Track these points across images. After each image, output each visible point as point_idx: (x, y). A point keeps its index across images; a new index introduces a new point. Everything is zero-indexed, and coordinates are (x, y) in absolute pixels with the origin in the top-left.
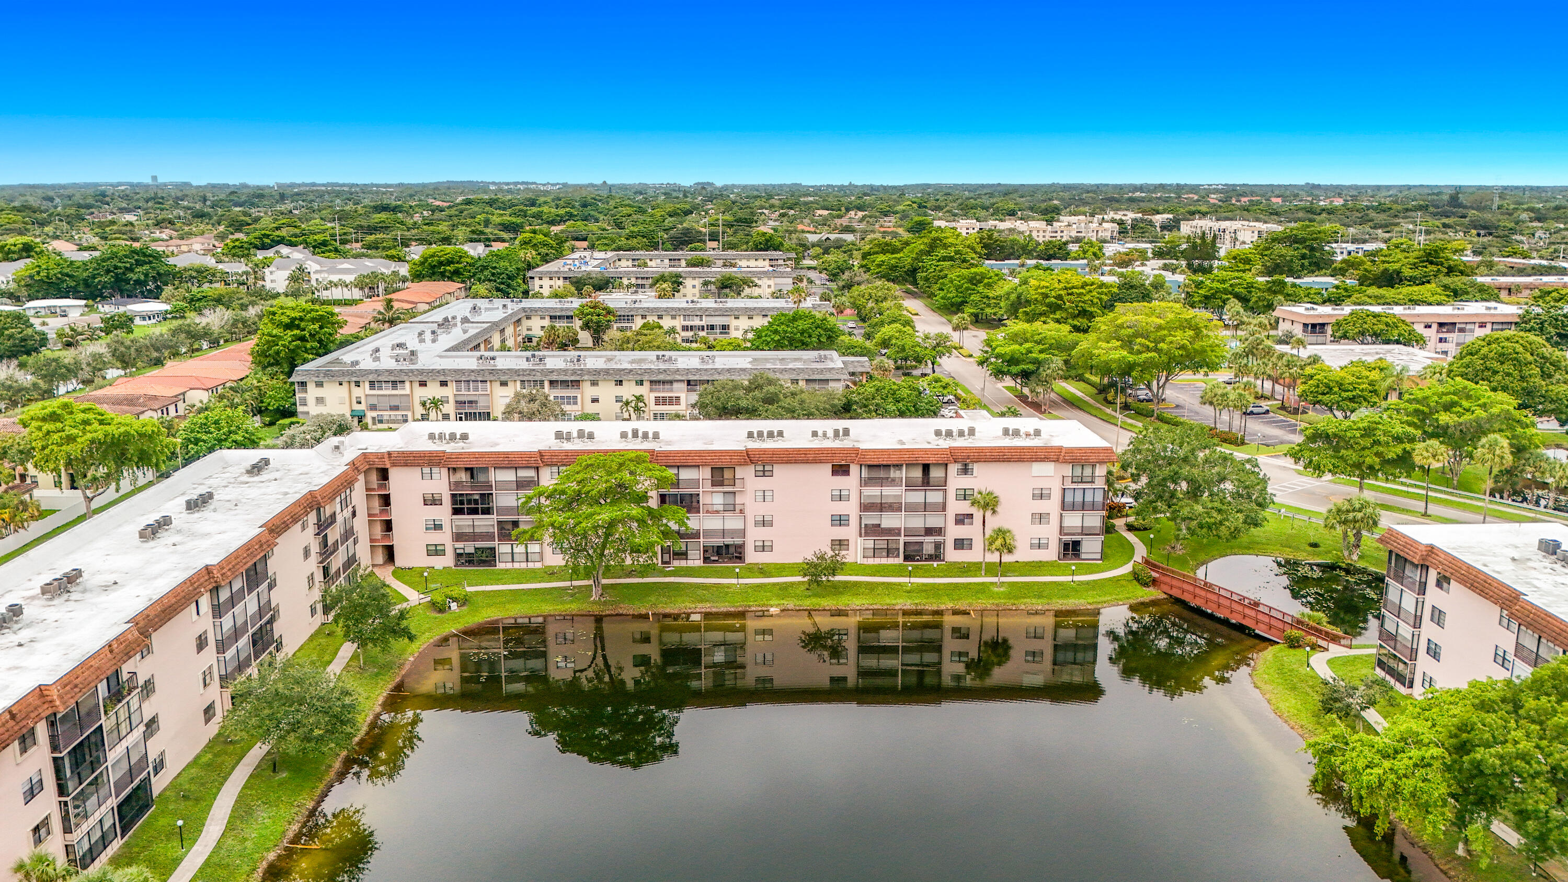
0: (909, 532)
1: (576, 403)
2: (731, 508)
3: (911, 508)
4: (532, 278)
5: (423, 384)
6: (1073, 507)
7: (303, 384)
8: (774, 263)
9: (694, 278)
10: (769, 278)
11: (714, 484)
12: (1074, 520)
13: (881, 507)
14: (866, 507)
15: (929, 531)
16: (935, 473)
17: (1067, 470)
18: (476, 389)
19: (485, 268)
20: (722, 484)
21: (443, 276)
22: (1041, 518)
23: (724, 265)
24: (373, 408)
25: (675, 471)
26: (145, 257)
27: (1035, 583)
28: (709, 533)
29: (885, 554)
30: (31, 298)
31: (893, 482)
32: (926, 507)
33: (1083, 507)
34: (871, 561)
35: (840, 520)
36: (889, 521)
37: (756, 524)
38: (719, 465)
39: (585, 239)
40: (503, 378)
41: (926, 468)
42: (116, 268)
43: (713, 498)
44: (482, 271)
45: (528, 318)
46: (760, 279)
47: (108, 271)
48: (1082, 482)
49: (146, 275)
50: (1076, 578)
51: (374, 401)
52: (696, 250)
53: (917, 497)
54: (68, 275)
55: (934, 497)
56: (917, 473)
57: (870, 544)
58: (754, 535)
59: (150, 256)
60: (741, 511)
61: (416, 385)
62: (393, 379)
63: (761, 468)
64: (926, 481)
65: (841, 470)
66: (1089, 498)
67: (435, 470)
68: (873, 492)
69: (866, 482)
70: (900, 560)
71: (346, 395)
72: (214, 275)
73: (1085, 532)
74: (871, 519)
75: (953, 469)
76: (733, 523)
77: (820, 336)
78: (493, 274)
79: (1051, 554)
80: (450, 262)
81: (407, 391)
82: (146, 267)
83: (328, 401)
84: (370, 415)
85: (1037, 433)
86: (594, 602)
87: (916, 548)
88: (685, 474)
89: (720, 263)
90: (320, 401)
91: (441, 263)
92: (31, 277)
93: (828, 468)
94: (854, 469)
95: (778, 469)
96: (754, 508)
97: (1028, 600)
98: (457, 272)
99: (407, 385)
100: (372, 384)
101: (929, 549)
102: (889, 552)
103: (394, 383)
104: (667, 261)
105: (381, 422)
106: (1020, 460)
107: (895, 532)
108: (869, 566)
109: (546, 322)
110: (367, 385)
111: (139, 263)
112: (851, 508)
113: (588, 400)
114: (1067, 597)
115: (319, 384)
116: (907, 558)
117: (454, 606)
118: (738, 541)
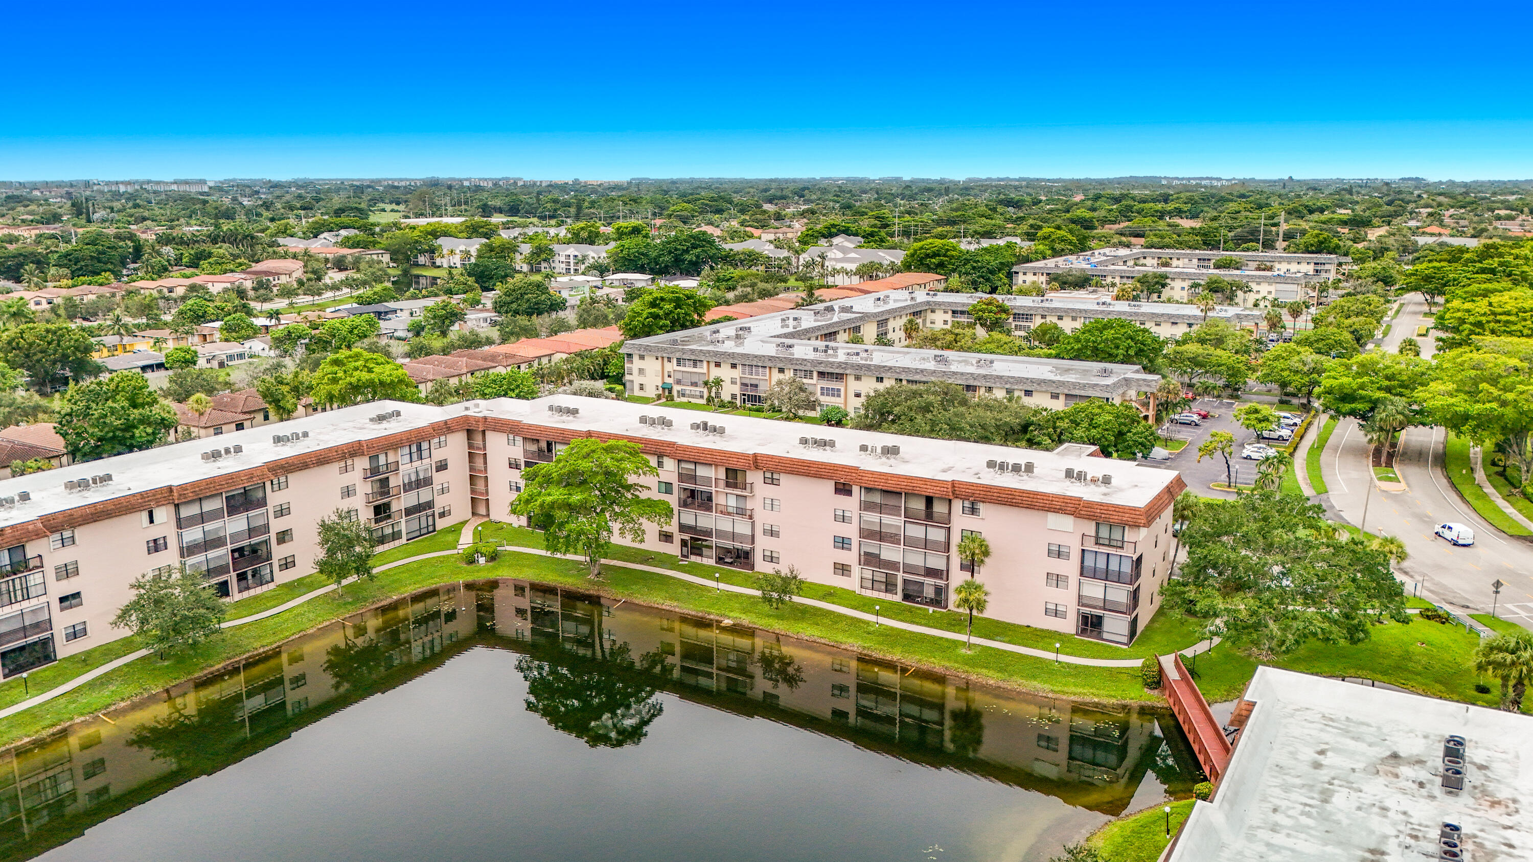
0: (909, 569)
1: (839, 396)
2: (741, 512)
3: (910, 542)
4: (1017, 273)
5: (718, 365)
6: (1094, 574)
7: (630, 356)
8: (1319, 268)
9: (1184, 280)
10: (1270, 284)
11: (728, 485)
12: (1095, 590)
13: (881, 536)
14: (866, 534)
15: (931, 572)
16: (939, 508)
17: (1090, 528)
18: (757, 374)
19: (967, 261)
20: (735, 486)
21: (929, 269)
22: (1057, 580)
23: (1258, 269)
24: (679, 382)
25: (692, 467)
26: (702, 241)
27: (1011, 654)
28: (720, 534)
29: (883, 587)
30: (616, 271)
31: (895, 511)
32: (926, 544)
33: (1106, 576)
34: (869, 593)
35: (842, 543)
36: (889, 553)
37: (765, 532)
38: (735, 467)
39: (1143, 236)
40: (781, 365)
41: (929, 501)
42: (676, 249)
43: (725, 498)
44: (965, 264)
45: (933, 311)
46: (1259, 284)
47: (670, 252)
48: (1109, 546)
49: (698, 257)
50: (1063, 658)
51: (679, 376)
52: (1248, 250)
53: (916, 531)
54: (643, 254)
55: (936, 535)
56: (919, 505)
57: (868, 574)
58: (763, 544)
59: (704, 240)
60: (751, 517)
61: (712, 365)
62: (693, 357)
63: (768, 475)
64: (929, 515)
65: (843, 489)
66: (1114, 566)
67: (517, 438)
68: (873, 518)
69: (867, 506)
70: (898, 598)
71: (660, 368)
72: (757, 259)
73: (1107, 605)
74: (872, 546)
75: (957, 505)
76: (743, 528)
77: (1130, 347)
78: (974, 268)
79: (1069, 625)
80: (935, 255)
81: (705, 370)
82: (699, 250)
83: (647, 372)
84: (676, 388)
85: (1107, 480)
86: (590, 582)
87: (916, 588)
88: (702, 471)
89: (1253, 265)
90: (641, 371)
91: (927, 256)
92: (617, 254)
93: (830, 486)
94: (855, 489)
95: (784, 479)
96: (763, 518)
97: (984, 671)
98: (941, 265)
99: (705, 364)
100: (679, 360)
101: (929, 592)
102: (889, 586)
103: (695, 363)
104: (1195, 261)
105: (683, 395)
106: (1030, 507)
107: (894, 565)
108: (864, 597)
109: (949, 317)
110: (675, 361)
111: (694, 247)
112: (851, 531)
113: (851, 394)
114: (1034, 677)
115: (642, 357)
116: (906, 597)
117: (482, 560)
118: (747, 547)
